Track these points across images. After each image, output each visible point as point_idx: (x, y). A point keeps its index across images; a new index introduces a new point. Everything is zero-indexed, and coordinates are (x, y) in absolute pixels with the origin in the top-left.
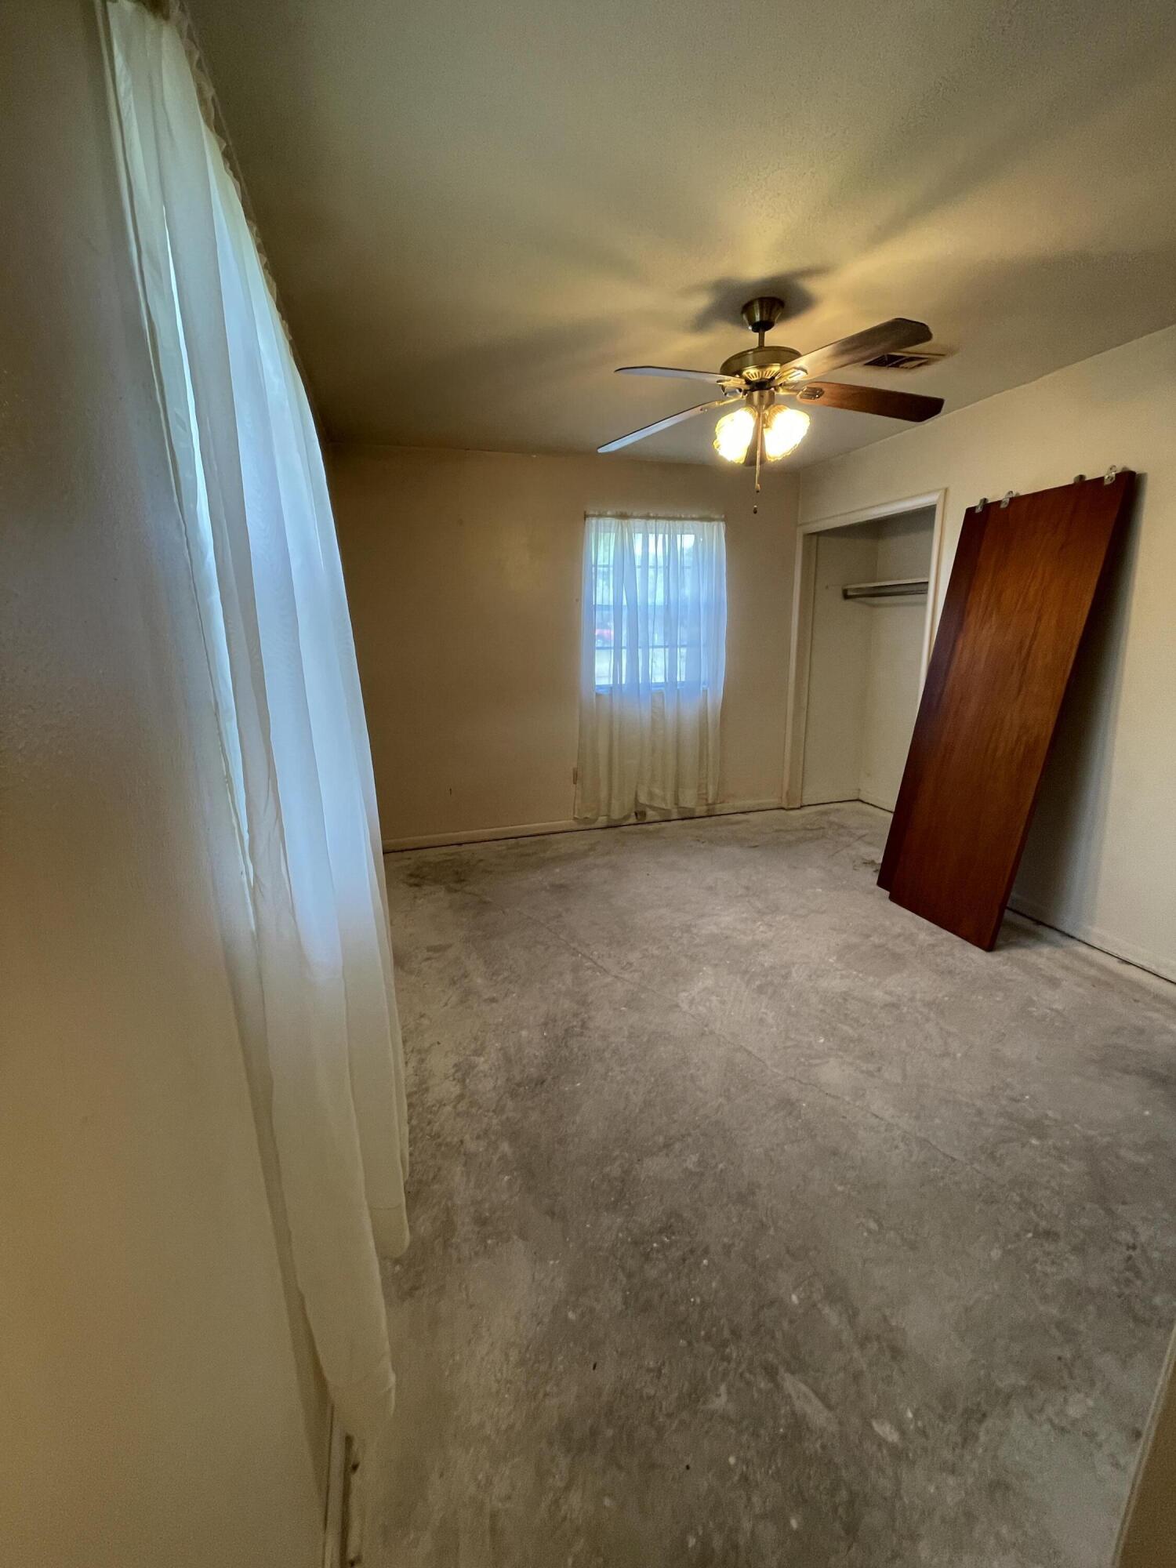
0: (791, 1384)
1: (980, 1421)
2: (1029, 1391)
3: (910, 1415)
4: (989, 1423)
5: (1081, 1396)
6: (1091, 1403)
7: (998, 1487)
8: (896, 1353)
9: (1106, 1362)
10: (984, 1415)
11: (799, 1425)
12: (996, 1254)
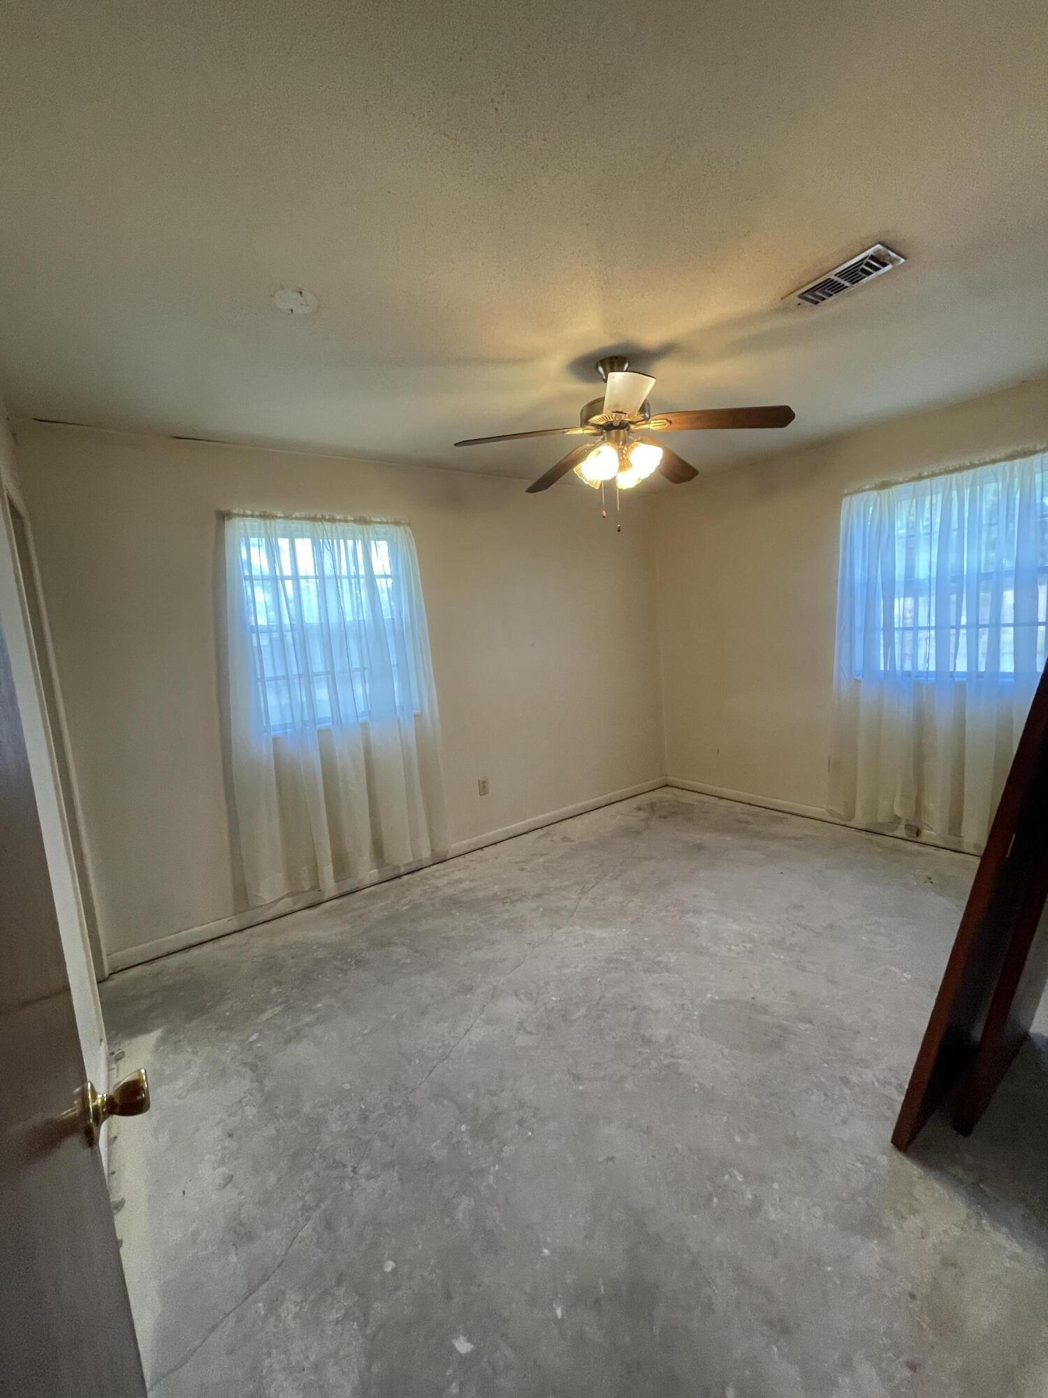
0: (278, 1009)
1: (251, 1070)
2: (262, 1090)
3: (259, 1045)
4: (249, 1072)
5: (255, 1113)
6: (250, 1117)
7: (224, 1073)
8: (288, 1041)
9: (271, 1131)
10: (254, 1072)
11: (262, 1011)
12: (347, 1086)
